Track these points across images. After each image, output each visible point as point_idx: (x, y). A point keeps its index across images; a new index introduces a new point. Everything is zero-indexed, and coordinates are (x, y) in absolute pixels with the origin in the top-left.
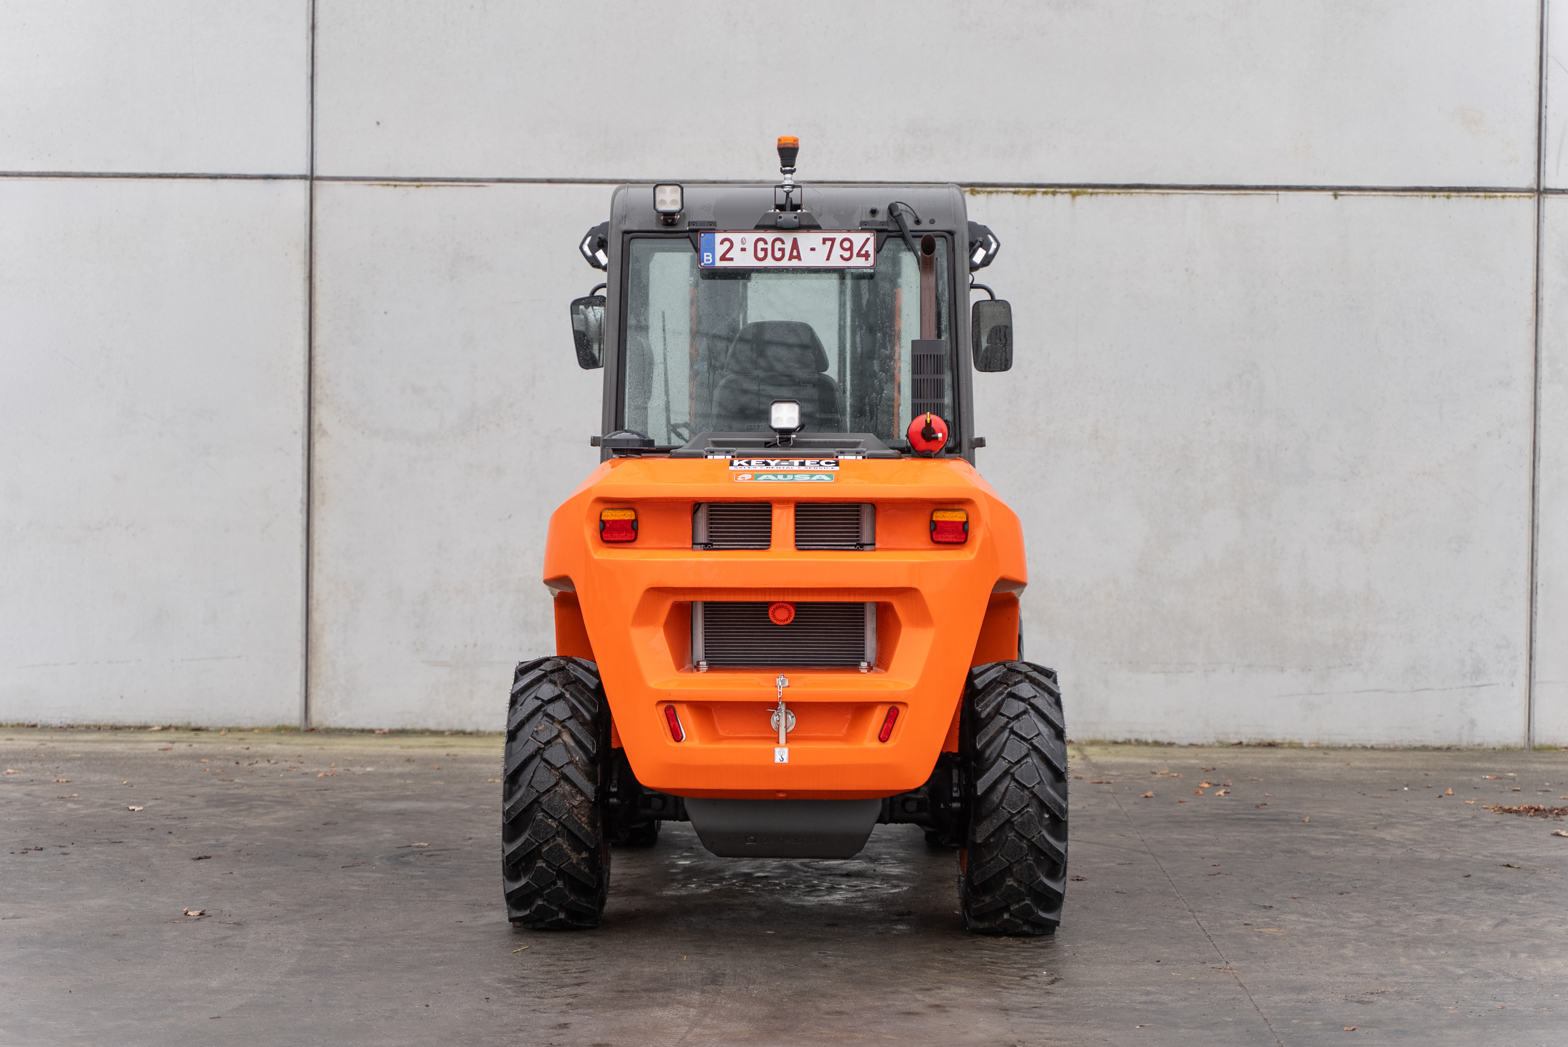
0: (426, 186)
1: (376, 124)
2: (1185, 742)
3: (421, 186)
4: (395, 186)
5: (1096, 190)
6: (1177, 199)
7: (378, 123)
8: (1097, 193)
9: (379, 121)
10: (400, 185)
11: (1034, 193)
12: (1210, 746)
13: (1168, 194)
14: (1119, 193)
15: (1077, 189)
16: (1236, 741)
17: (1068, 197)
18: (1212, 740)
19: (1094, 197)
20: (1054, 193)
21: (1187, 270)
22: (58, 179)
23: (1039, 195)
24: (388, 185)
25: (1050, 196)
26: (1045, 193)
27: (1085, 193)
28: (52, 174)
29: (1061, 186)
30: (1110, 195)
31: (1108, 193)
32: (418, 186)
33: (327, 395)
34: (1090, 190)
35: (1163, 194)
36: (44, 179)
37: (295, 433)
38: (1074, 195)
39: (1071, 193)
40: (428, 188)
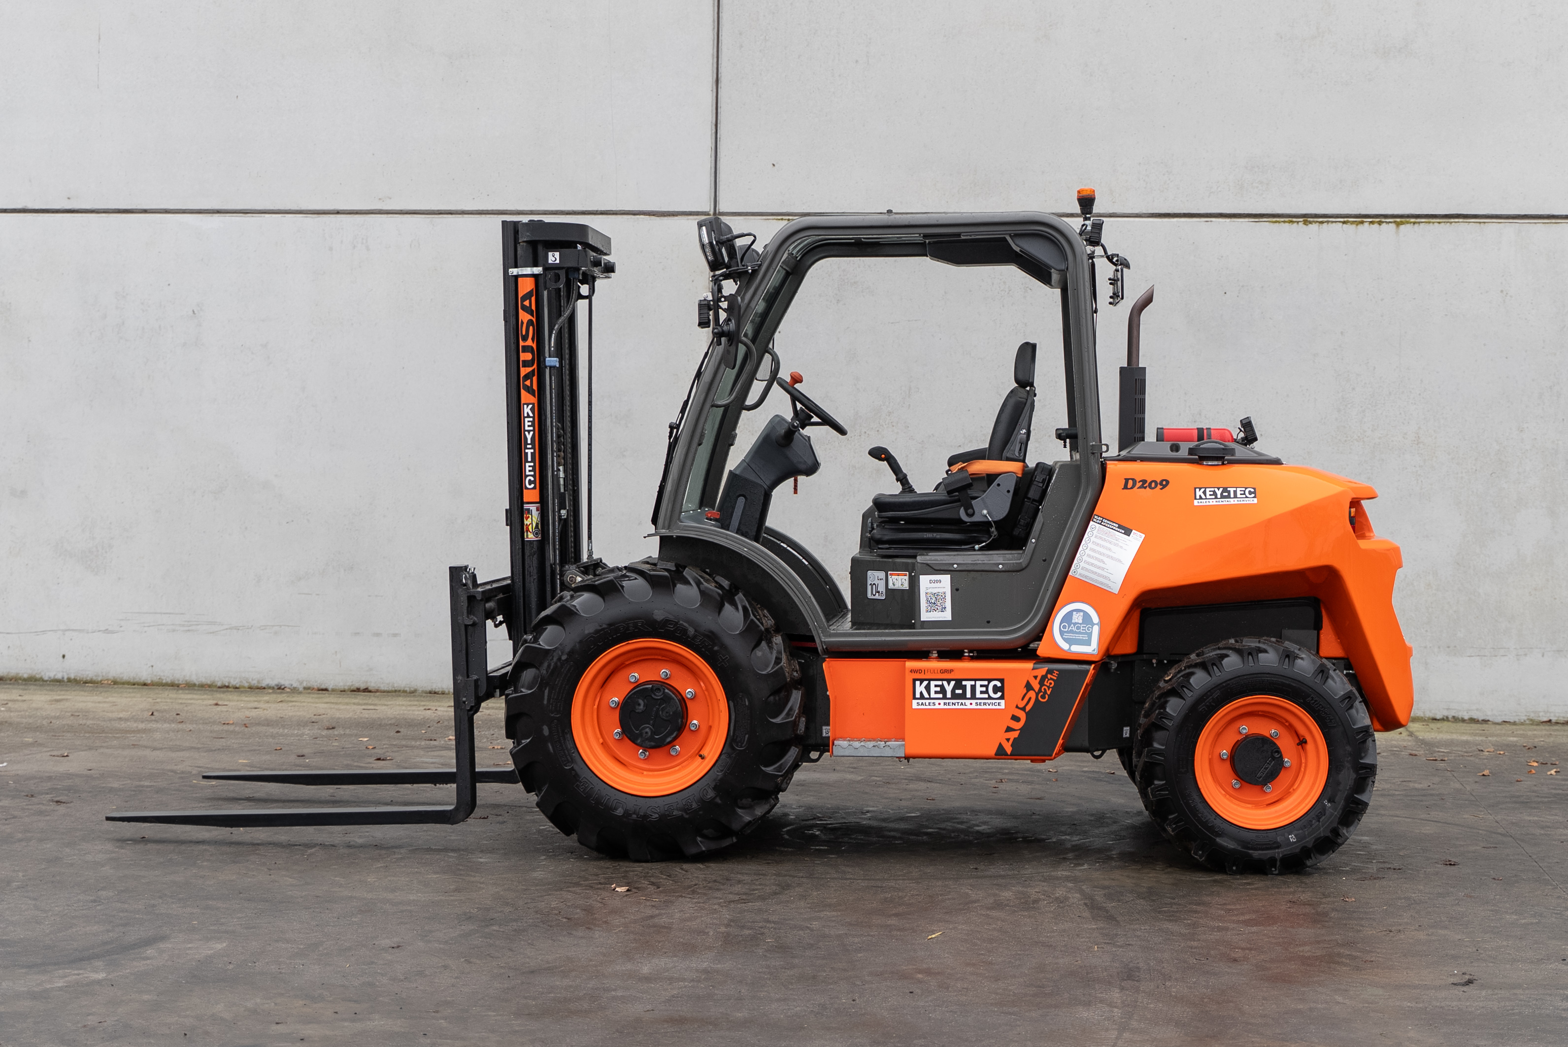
1: (772, 166)
2: (1499, 719)
4: (789, 220)
5: (1418, 220)
6: (1493, 227)
7: (774, 165)
8: (1419, 223)
9: (775, 164)
11: (1362, 222)
12: (1522, 724)
13: (1484, 223)
14: (1439, 223)
15: (1400, 219)
16: (1545, 719)
17: (1393, 226)
18: (1523, 718)
19: (1416, 225)
20: (1380, 223)
21: (1502, 291)
23: (1366, 224)
24: (782, 219)
25: (1376, 225)
26: (1371, 222)
27: (1408, 223)
28: (490, 212)
29: (1386, 216)
30: (1431, 224)
31: (1429, 222)
34: (1413, 220)
35: (1480, 223)
36: (483, 216)
38: (1398, 224)
39: (1395, 222)
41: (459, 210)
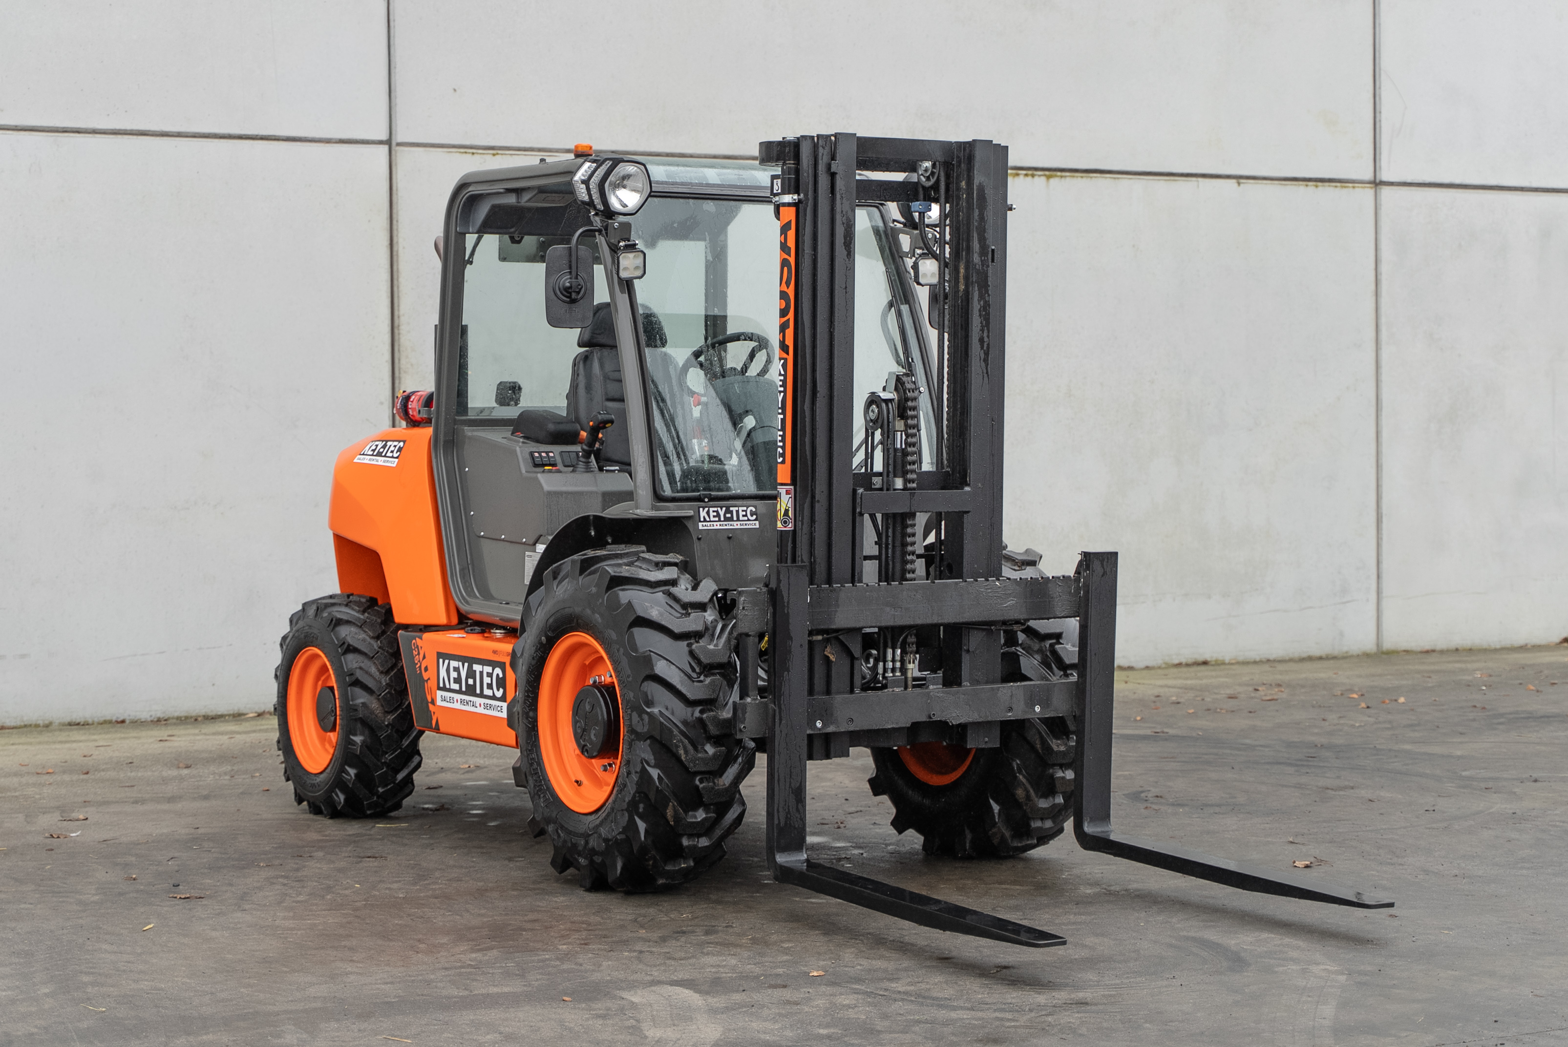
0: (502, 154)
1: (453, 91)
2: (1142, 665)
3: (498, 154)
4: (473, 154)
5: (1064, 174)
6: (1126, 182)
7: (455, 90)
8: (1065, 177)
9: (456, 88)
10: (477, 153)
11: (1018, 175)
12: (1159, 668)
13: (1118, 178)
14: (1082, 177)
15: (1051, 172)
16: (1176, 662)
17: (1043, 179)
18: (1159, 662)
19: (1063, 179)
20: (1033, 176)
21: (1134, 246)
22: (135, 137)
23: (1022, 177)
24: (466, 153)
25: (1030, 178)
26: (1026, 175)
27: (1056, 176)
28: (129, 132)
29: (1036, 169)
30: (1075, 179)
31: (1074, 177)
32: (494, 155)
33: (412, 365)
34: (1059, 174)
35: (1115, 178)
36: (119, 136)
37: (382, 403)
38: (1048, 177)
39: (1045, 175)
40: (504, 156)
41: (90, 129)
